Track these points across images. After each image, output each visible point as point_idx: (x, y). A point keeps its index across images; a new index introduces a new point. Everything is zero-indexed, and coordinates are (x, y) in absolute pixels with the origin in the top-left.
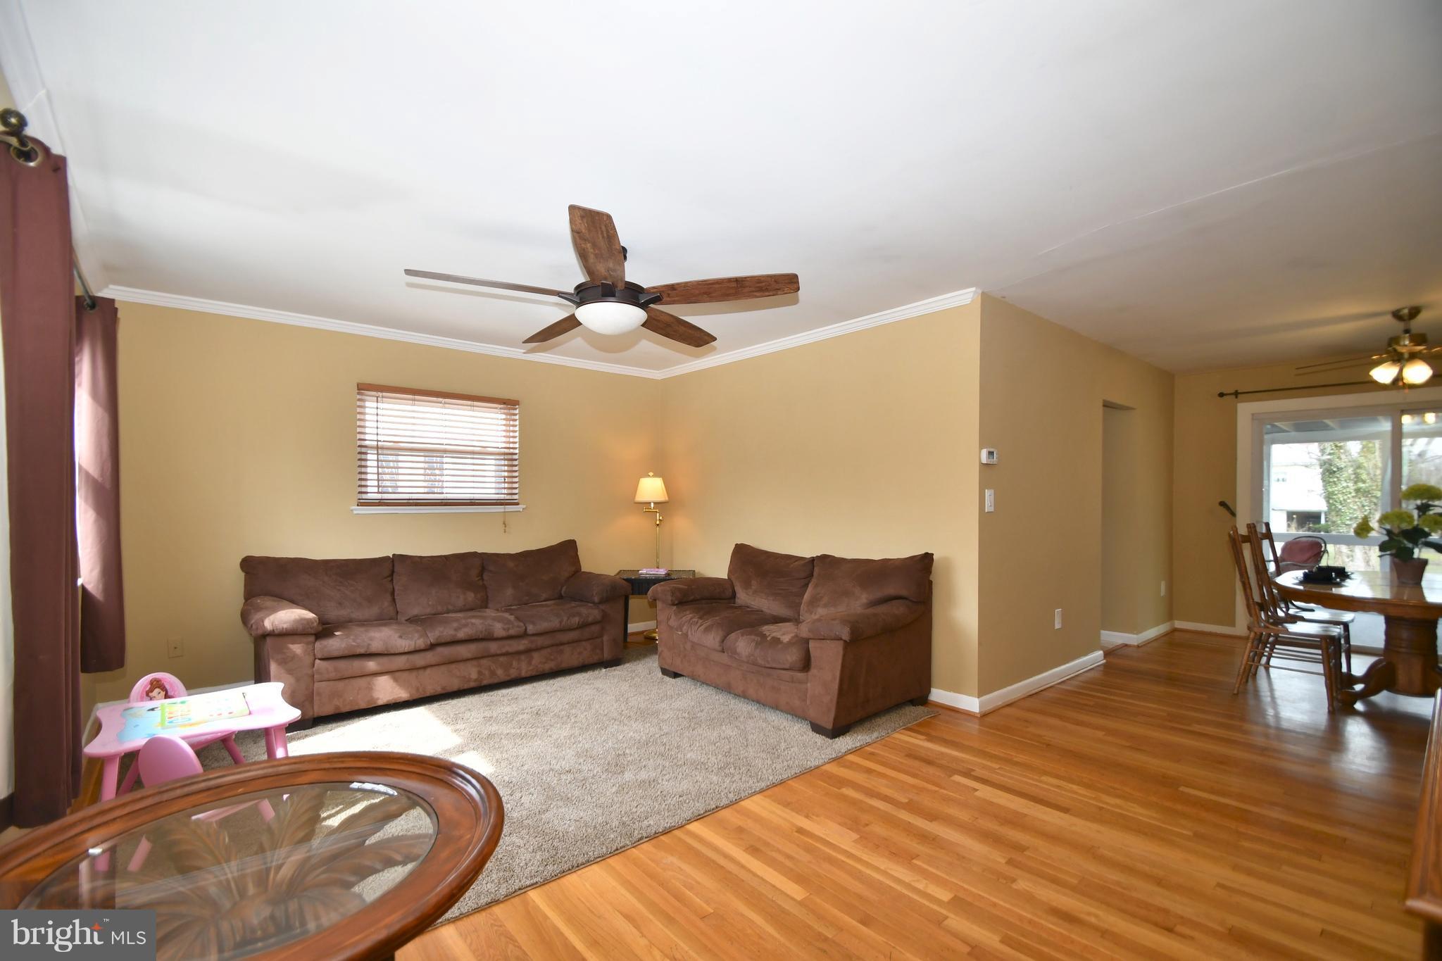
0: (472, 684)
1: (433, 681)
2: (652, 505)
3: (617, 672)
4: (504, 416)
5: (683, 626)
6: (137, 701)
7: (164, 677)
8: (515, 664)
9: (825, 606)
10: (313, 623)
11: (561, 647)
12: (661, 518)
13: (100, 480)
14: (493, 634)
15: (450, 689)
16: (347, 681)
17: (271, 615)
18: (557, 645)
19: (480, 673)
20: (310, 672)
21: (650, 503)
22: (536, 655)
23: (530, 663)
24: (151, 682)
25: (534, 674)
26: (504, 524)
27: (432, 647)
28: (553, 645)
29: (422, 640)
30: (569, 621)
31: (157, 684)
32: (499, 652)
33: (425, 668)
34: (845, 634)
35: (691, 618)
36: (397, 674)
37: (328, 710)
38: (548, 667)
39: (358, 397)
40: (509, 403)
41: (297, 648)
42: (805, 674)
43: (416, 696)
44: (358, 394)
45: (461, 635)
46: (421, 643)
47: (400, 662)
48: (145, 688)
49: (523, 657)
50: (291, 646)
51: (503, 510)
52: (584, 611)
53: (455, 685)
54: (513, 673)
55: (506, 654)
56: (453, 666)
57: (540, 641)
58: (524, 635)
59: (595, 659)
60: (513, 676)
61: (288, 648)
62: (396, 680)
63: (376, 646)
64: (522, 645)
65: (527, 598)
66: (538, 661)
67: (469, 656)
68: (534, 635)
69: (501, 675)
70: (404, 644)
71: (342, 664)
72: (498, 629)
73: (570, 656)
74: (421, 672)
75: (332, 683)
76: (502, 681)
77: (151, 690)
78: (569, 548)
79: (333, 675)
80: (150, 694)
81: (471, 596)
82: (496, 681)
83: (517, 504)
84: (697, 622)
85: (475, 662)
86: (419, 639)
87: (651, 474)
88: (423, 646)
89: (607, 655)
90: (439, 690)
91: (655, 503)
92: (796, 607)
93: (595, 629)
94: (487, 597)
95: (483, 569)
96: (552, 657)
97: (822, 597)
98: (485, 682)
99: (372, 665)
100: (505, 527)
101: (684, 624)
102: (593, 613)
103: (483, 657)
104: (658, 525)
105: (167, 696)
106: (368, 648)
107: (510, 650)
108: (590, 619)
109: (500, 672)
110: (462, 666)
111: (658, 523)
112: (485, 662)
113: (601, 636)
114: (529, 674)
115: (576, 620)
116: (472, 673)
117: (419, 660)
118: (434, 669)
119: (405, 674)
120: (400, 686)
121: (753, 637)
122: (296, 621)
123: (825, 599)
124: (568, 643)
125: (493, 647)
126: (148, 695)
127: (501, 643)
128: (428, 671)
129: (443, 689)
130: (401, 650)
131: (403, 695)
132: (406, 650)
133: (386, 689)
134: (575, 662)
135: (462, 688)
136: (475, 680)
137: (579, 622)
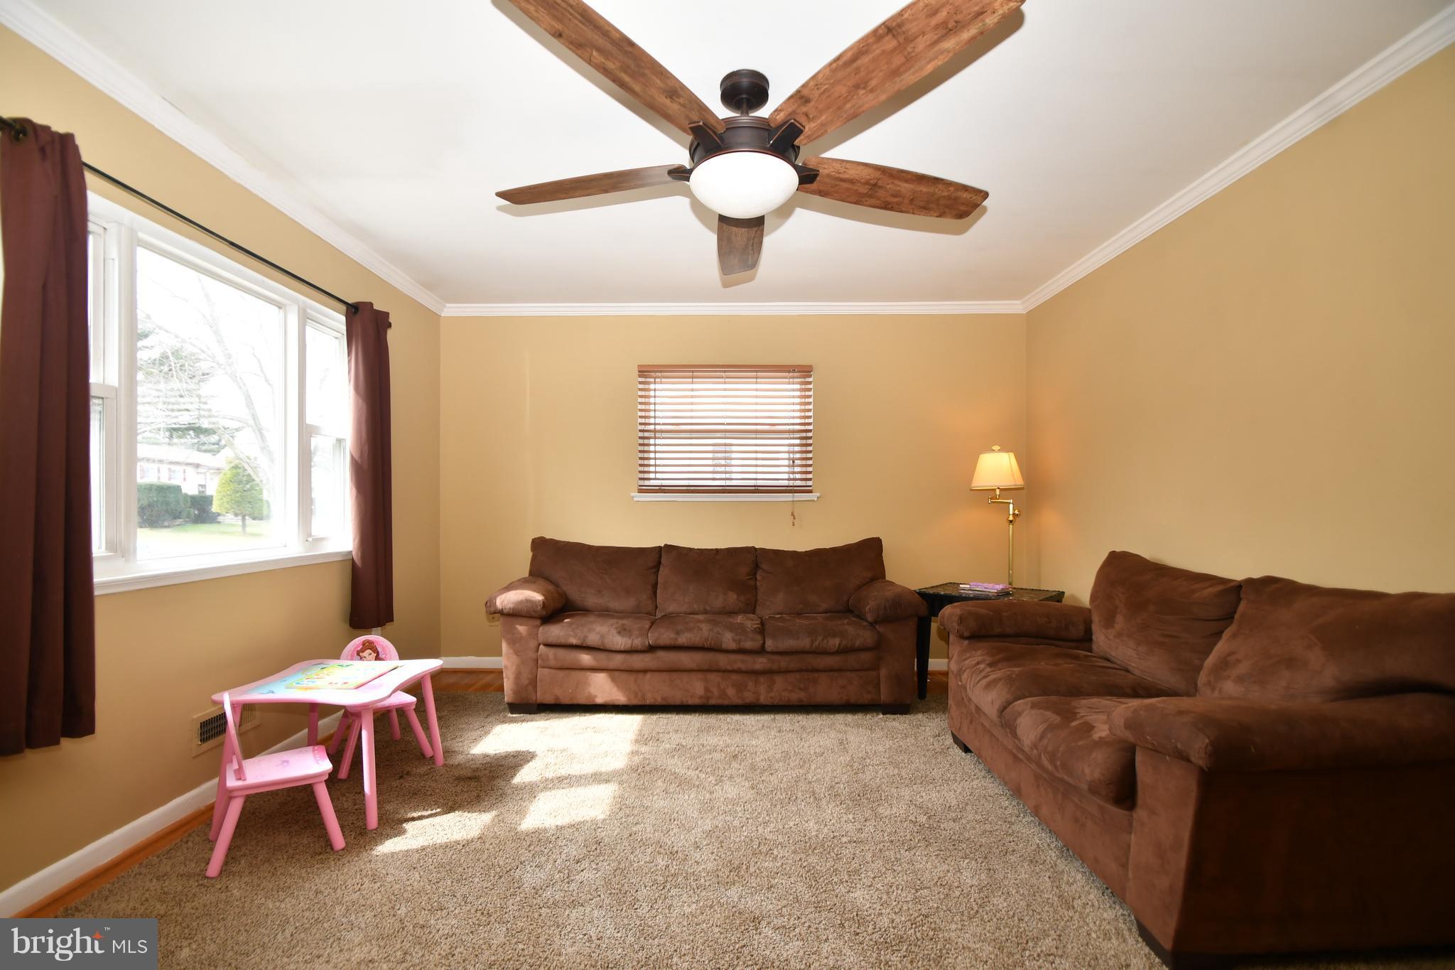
0: (696, 701)
1: (655, 689)
2: (998, 492)
3: (898, 723)
4: (798, 386)
5: (963, 673)
6: (347, 659)
7: (377, 640)
8: (751, 685)
9: (1240, 679)
10: (537, 607)
11: (816, 675)
12: (1016, 512)
13: (359, 461)
14: (721, 645)
15: (672, 702)
16: (567, 671)
17: (503, 593)
18: (807, 670)
19: (707, 689)
20: (534, 656)
21: (995, 490)
22: (779, 680)
23: (770, 688)
24: (364, 644)
25: (776, 702)
26: (793, 515)
27: (651, 649)
28: (800, 671)
29: (639, 639)
30: (825, 641)
31: (370, 646)
32: (729, 668)
33: (645, 671)
34: (1198, 748)
35: (978, 663)
36: (617, 674)
37: (549, 699)
38: (795, 697)
39: (641, 380)
40: (804, 371)
41: (522, 629)
42: (1127, 813)
43: (635, 702)
44: (640, 376)
45: (683, 639)
46: (638, 642)
47: (618, 660)
48: (358, 646)
49: (762, 679)
50: (517, 626)
51: (791, 499)
52: (851, 630)
53: (677, 697)
54: (749, 697)
55: (739, 671)
56: (675, 675)
57: (783, 662)
58: (761, 651)
59: (866, 698)
60: (748, 701)
61: (516, 629)
62: (613, 680)
63: (593, 639)
64: (760, 663)
65: (801, 606)
66: (780, 689)
67: (694, 666)
68: (773, 653)
69: (732, 696)
70: (620, 642)
71: (562, 653)
72: (728, 639)
73: (825, 689)
74: (640, 676)
75: (553, 671)
76: (734, 703)
77: (363, 651)
78: (872, 548)
79: (552, 663)
80: (361, 654)
81: (733, 597)
82: (726, 702)
83: (810, 492)
84: (983, 670)
85: (700, 675)
86: (637, 638)
87: (996, 448)
88: (640, 647)
89: (885, 696)
90: (659, 701)
91: (1001, 490)
92: (1191, 672)
93: (865, 657)
94: (756, 600)
95: (756, 566)
96: (802, 686)
97: (1238, 661)
98: (713, 702)
99: (586, 658)
100: (794, 518)
101: (965, 671)
102: (864, 636)
103: (709, 671)
104: (1011, 521)
105: (377, 658)
106: (584, 640)
107: (743, 667)
108: (858, 643)
109: (731, 692)
110: (685, 676)
111: (1011, 518)
112: (712, 676)
113: (875, 667)
114: (769, 702)
115: (835, 642)
116: (696, 689)
117: (638, 661)
118: (656, 674)
119: (624, 675)
120: (619, 687)
121: (1049, 714)
122: (521, 602)
123: (1243, 668)
124: (825, 671)
125: (722, 660)
126: (359, 655)
127: (732, 657)
128: (648, 676)
129: (663, 699)
130: (618, 648)
131: (620, 698)
132: (622, 648)
133: (601, 687)
134: (834, 696)
135: (685, 703)
136: (701, 697)
137: (839, 645)
